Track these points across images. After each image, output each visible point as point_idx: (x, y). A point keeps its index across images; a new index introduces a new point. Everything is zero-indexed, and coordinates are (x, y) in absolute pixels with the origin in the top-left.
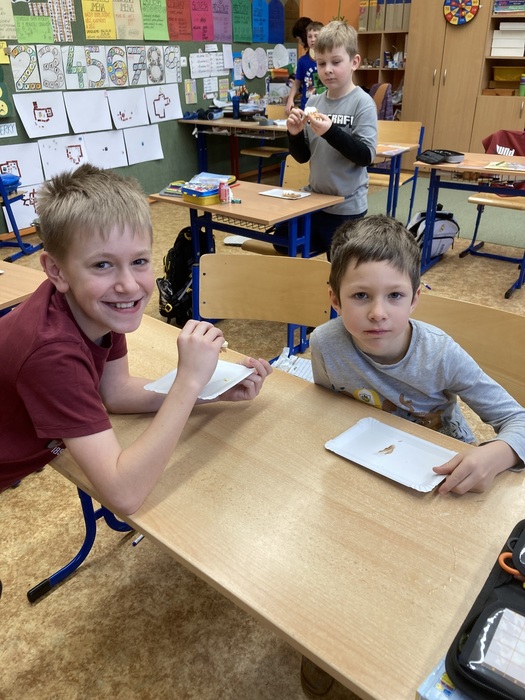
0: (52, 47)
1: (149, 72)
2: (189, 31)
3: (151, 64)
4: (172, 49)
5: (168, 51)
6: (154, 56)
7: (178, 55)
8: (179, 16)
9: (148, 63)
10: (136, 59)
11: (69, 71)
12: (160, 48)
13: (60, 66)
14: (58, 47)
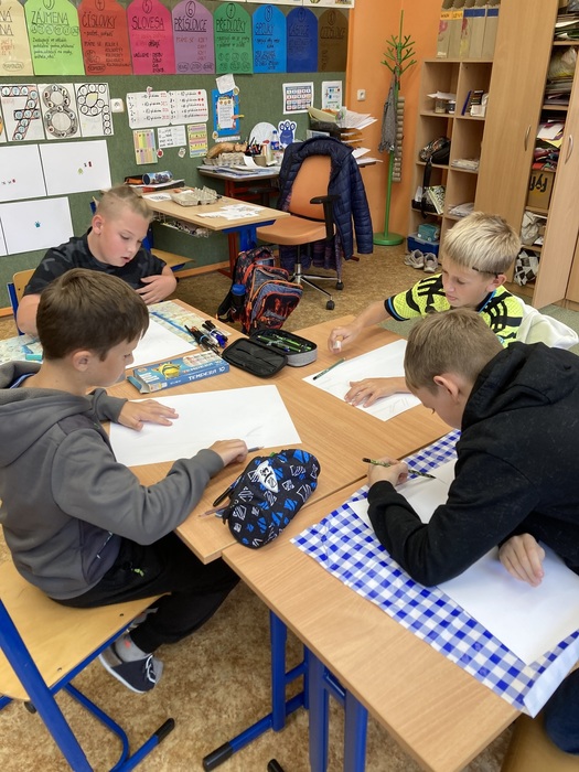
1: (47, 123)
2: (127, 60)
3: (52, 111)
4: (92, 87)
5: (85, 91)
6: (57, 98)
7: (105, 96)
8: (105, 39)
9: (45, 109)
10: (21, 103)
12: (68, 87)
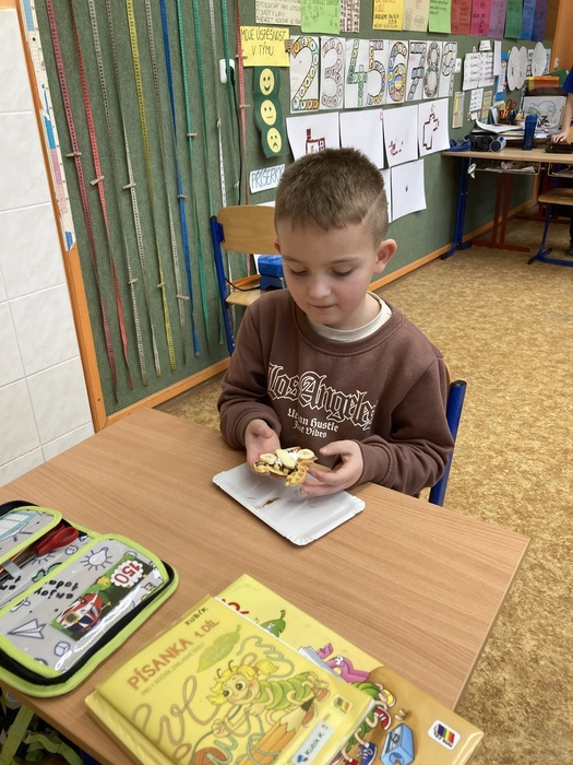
0: (336, 41)
1: (425, 82)
3: (429, 70)
4: (450, 47)
9: (426, 67)
11: (350, 81)
12: (440, 45)
13: (341, 73)
14: (342, 40)
